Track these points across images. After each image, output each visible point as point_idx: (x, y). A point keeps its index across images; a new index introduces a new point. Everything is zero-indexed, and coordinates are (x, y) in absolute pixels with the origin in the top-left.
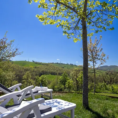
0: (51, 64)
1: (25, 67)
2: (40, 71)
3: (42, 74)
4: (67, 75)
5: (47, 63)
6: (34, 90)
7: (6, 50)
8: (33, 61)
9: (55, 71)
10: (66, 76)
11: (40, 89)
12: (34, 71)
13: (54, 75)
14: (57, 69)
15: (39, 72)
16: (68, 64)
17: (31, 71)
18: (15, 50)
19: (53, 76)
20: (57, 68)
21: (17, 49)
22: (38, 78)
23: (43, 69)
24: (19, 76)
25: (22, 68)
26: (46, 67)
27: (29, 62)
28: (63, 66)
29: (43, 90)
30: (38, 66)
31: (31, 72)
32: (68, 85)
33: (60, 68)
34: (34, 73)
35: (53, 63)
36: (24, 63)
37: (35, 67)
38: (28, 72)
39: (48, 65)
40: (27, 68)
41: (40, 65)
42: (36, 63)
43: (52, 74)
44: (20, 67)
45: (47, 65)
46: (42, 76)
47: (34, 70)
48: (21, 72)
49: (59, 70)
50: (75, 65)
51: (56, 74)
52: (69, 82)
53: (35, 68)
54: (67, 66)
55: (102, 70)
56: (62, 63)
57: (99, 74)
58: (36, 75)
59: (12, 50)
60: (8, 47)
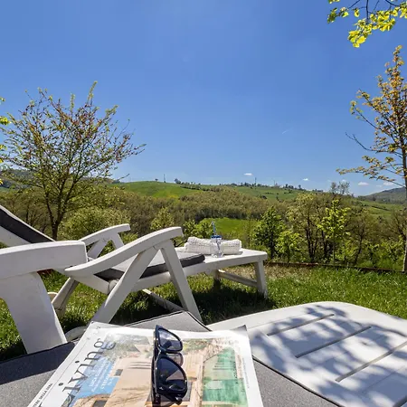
0: (228, 188)
1: (156, 198)
2: (198, 208)
3: (202, 218)
4: (279, 217)
5: (215, 187)
6: (183, 252)
7: (94, 141)
8: (176, 180)
9: (240, 208)
10: (276, 220)
11: (212, 247)
12: (180, 209)
13: (237, 218)
14: (246, 201)
15: (195, 211)
16: (277, 188)
17: (172, 208)
18: (121, 140)
19: (235, 220)
20: (244, 199)
21: (125, 137)
22: (192, 226)
23: (207, 201)
24: (143, 223)
25: (149, 201)
26: (214, 196)
27: (165, 185)
28: (263, 192)
29: (226, 251)
30: (191, 194)
31: (173, 210)
32: (286, 245)
33: (256, 199)
34: (181, 215)
35: (234, 184)
36: (152, 187)
37: (181, 196)
38: (164, 210)
39: (218, 190)
40: (161, 199)
41: (198, 192)
42: (186, 186)
43: (231, 217)
44: (142, 198)
45: (216, 190)
46: (204, 221)
47: (180, 205)
48: (146, 212)
49: (252, 204)
50: (301, 189)
51: (244, 216)
52: (287, 237)
53: (183, 199)
54: (275, 192)
55: (388, 201)
56: (259, 185)
57: (377, 216)
58: (187, 219)
59: (113, 140)
60: (102, 129)
